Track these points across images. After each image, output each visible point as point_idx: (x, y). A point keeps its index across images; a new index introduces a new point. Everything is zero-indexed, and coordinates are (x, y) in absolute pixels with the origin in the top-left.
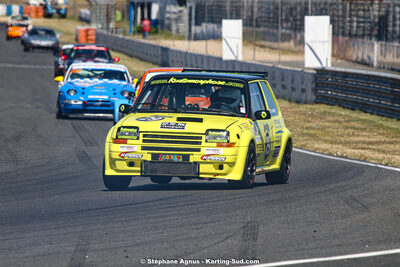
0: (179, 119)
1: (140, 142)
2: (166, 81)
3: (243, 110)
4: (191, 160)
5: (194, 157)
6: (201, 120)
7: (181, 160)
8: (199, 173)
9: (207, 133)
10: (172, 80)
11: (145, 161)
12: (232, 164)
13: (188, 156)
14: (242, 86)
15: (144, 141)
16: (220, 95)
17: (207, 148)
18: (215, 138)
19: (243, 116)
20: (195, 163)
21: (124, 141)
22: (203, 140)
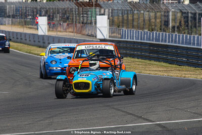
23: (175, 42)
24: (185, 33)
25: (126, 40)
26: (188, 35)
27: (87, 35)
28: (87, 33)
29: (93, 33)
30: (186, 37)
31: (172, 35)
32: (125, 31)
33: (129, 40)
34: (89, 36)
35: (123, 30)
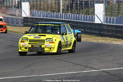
0: (39, 35)
1: (28, 42)
2: (37, 25)
3: (58, 33)
4: (42, 47)
5: (43, 46)
6: (45, 36)
7: (39, 47)
8: (44, 51)
9: (46, 39)
10: (39, 24)
11: (29, 47)
12: (54, 48)
13: (41, 46)
14: (59, 26)
15: (29, 42)
16: (54, 28)
17: (46, 43)
18: (49, 40)
19: (58, 34)
20: (43, 48)
21: (24, 42)
22: (45, 41)
23: (69, 19)
24: (75, 13)
25: (36, 17)
26: (78, 15)
27: (9, 15)
28: (9, 13)
29: (13, 13)
30: (76, 16)
31: (67, 15)
32: (35, 12)
33: (38, 17)
34: (11, 15)
35: (34, 11)
